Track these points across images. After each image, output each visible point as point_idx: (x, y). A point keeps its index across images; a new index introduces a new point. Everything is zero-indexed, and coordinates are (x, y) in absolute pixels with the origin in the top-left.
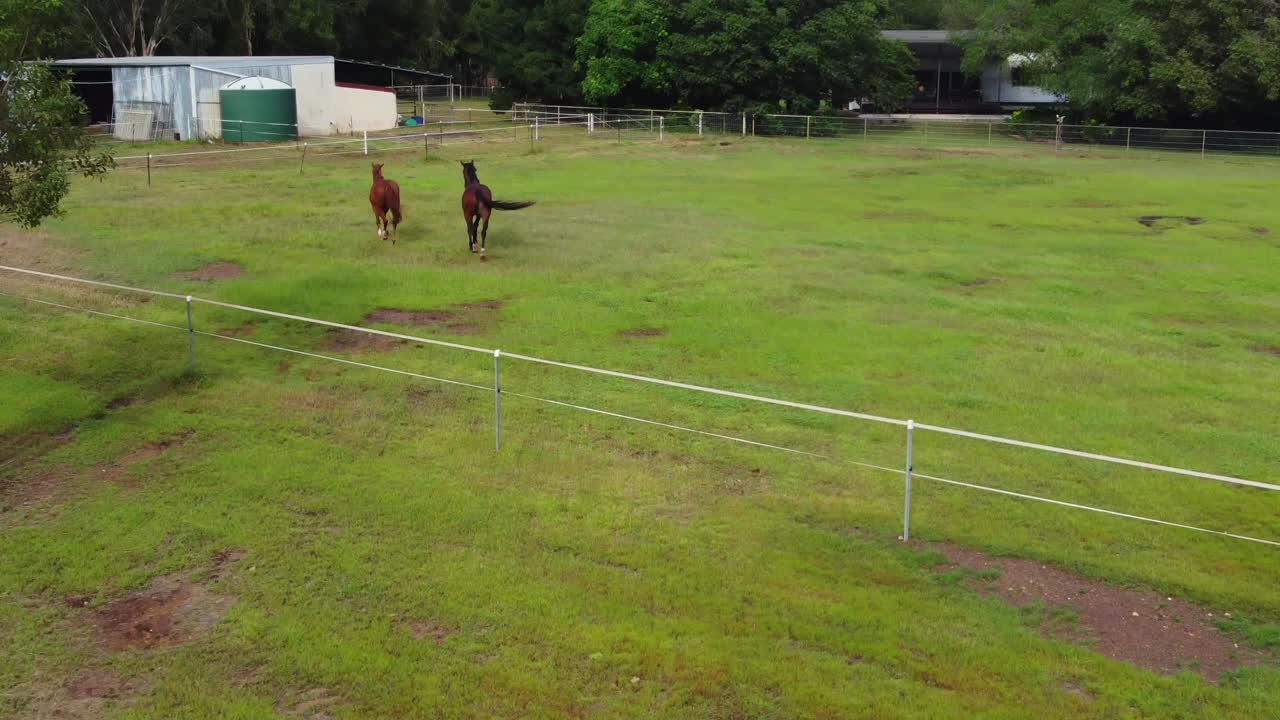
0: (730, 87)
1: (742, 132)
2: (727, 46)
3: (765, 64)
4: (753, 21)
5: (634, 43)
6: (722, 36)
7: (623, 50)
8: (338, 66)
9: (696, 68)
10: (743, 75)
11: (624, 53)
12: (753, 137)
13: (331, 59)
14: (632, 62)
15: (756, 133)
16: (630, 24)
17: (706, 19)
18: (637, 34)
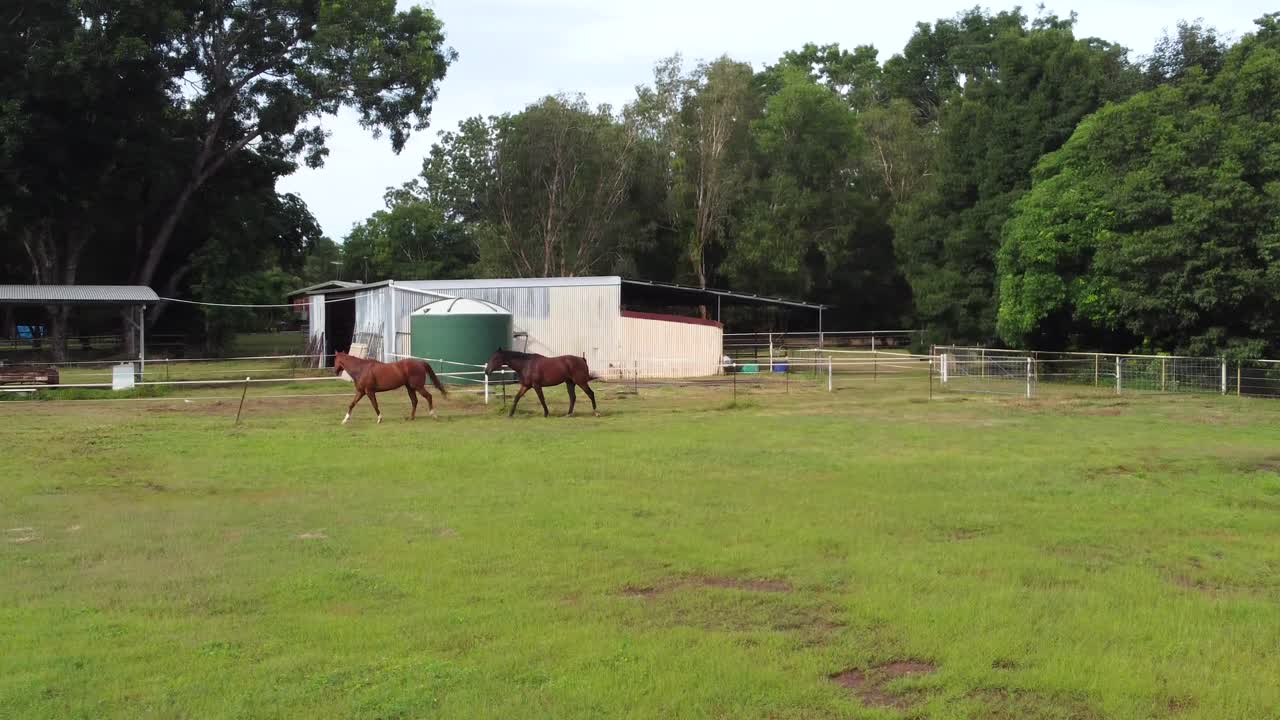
0: (1193, 315)
1: (1219, 388)
2: (1177, 247)
3: (1249, 274)
4: (1219, 203)
5: (1056, 251)
6: (1168, 232)
7: (1037, 262)
8: (625, 288)
9: (1136, 285)
10: (1208, 294)
11: (1040, 267)
12: (1239, 398)
13: (617, 280)
14: (1053, 279)
15: (1243, 391)
16: (1053, 224)
17: (1144, 205)
18: (1063, 238)
